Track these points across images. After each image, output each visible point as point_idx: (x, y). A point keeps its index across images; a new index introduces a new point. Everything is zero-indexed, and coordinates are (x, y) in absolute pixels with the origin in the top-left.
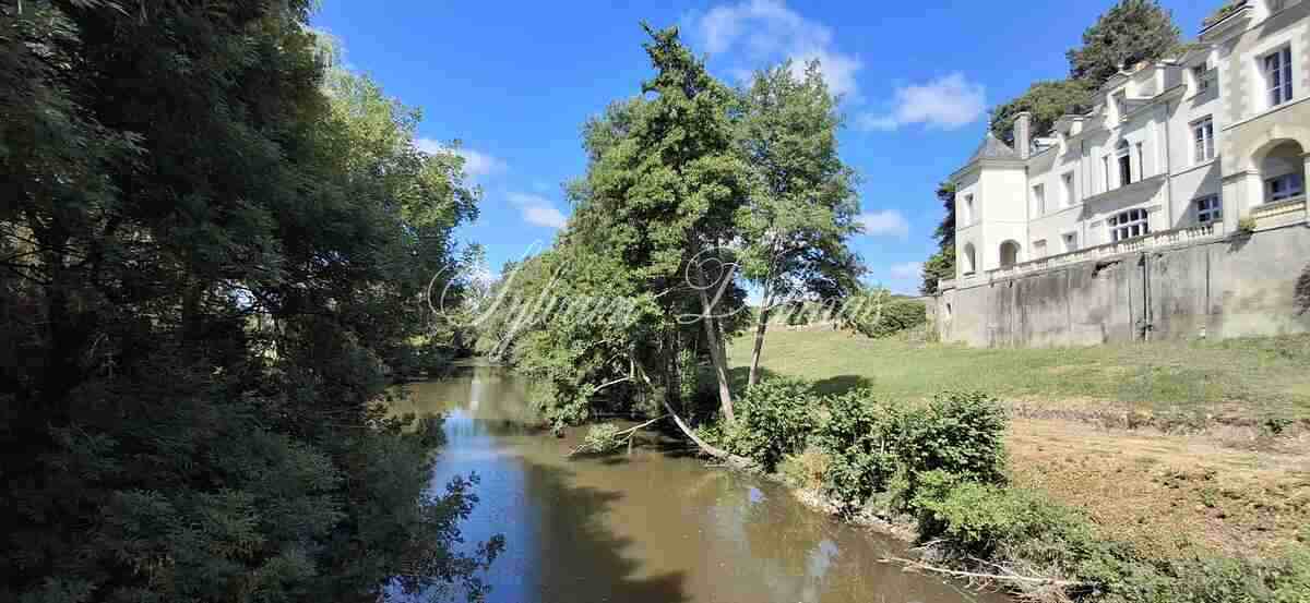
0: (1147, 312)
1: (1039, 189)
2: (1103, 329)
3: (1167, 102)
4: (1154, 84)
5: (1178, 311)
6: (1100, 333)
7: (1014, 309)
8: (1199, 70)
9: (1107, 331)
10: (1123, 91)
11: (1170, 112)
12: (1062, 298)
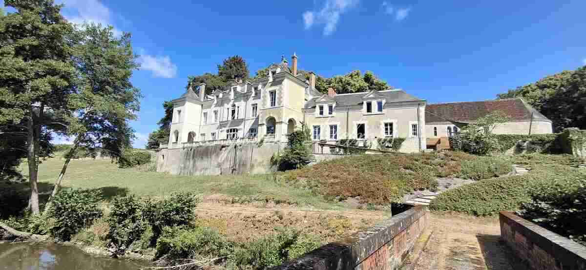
0: (235, 164)
1: (205, 114)
2: (221, 169)
3: (247, 96)
4: (244, 88)
5: (243, 165)
6: (220, 171)
7: (191, 160)
8: (256, 89)
9: (222, 170)
10: (236, 88)
11: (248, 99)
12: (209, 157)
